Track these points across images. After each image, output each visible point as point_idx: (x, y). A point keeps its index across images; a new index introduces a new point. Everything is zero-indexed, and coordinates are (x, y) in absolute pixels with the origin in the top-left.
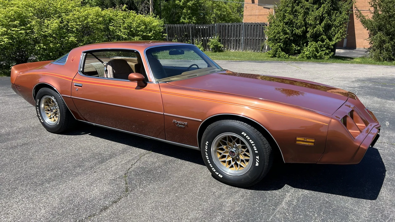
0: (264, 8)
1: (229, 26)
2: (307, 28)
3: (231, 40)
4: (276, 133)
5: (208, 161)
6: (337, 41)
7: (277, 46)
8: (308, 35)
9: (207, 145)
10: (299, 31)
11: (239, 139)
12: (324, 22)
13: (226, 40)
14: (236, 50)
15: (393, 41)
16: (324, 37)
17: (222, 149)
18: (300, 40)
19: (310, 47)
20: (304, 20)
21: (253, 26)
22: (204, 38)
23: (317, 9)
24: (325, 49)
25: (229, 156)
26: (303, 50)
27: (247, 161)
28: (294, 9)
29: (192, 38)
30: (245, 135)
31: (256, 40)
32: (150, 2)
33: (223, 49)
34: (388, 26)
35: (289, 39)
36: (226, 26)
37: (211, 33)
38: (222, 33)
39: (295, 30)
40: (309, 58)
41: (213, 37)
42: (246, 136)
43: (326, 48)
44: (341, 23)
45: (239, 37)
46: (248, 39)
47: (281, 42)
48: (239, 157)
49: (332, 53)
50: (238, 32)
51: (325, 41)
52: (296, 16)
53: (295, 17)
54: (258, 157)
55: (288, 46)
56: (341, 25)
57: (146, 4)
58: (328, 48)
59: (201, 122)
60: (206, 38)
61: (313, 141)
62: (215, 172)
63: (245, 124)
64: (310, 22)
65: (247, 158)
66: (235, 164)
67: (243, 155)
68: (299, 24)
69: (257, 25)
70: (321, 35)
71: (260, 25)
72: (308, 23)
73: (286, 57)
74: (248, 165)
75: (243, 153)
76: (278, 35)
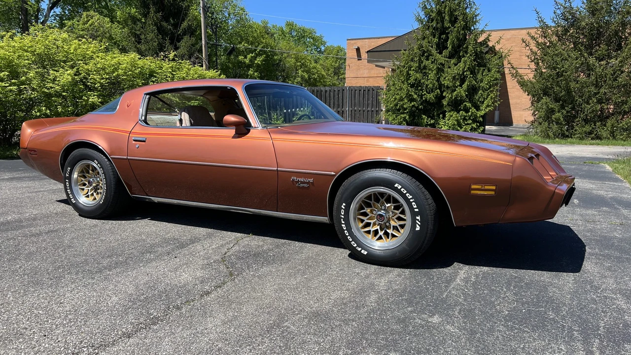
0: (376, 66)
1: (326, 91)
2: (442, 92)
4: (443, 180)
5: (346, 231)
6: (487, 111)
7: (401, 119)
8: (445, 103)
9: (344, 208)
10: (430, 97)
11: (390, 196)
12: (466, 83)
15: (566, 110)
16: (468, 105)
17: (365, 214)
18: (434, 110)
19: (449, 120)
20: (438, 80)
21: (362, 91)
22: (287, 111)
23: (456, 65)
24: (470, 122)
25: (374, 224)
26: (439, 124)
27: (402, 226)
28: (422, 65)
29: (268, 111)
30: (399, 187)
31: (368, 111)
32: (204, 56)
34: (557, 89)
35: (417, 108)
36: (321, 91)
37: (299, 102)
39: (425, 94)
42: (401, 188)
43: (472, 120)
44: (490, 84)
45: (342, 108)
46: (355, 111)
47: (405, 113)
48: (390, 223)
49: (482, 129)
50: (341, 101)
51: (471, 110)
52: (425, 74)
53: (424, 76)
54: (418, 218)
55: (417, 118)
56: (490, 87)
57: (196, 58)
58: (474, 121)
59: (335, 175)
60: (291, 110)
61: (494, 188)
62: (356, 247)
63: (399, 172)
64: (446, 83)
65: (402, 223)
66: (384, 234)
67: (396, 220)
68: (431, 86)
69: (369, 90)
70: (464, 102)
71: (373, 90)
72: (444, 84)
74: (404, 232)
75: (396, 216)
76: (401, 103)
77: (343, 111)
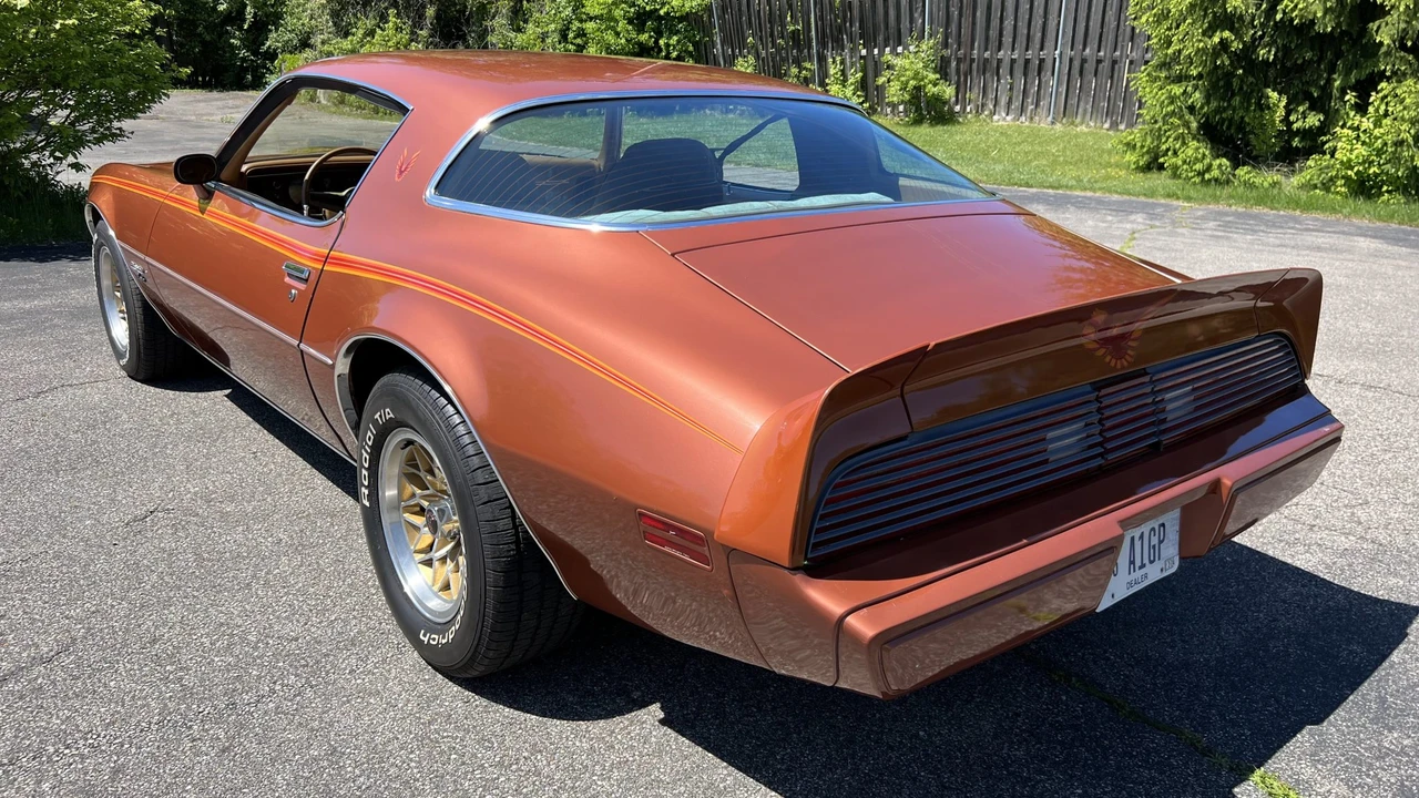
3: (1000, 61)
8: (1384, 33)
13: (972, 60)
14: (1023, 119)
18: (1332, 69)
19: (1384, 117)
22: (870, 52)
26: (1333, 135)
29: (818, 52)
33: (957, 108)
35: (1242, 58)
37: (905, 24)
38: (954, 27)
40: (1364, 188)
41: (912, 48)
45: (1042, 49)
46: (1084, 61)
50: (1038, 22)
55: (1237, 101)
60: (881, 51)
73: (1207, 176)
77: (1042, 61)
